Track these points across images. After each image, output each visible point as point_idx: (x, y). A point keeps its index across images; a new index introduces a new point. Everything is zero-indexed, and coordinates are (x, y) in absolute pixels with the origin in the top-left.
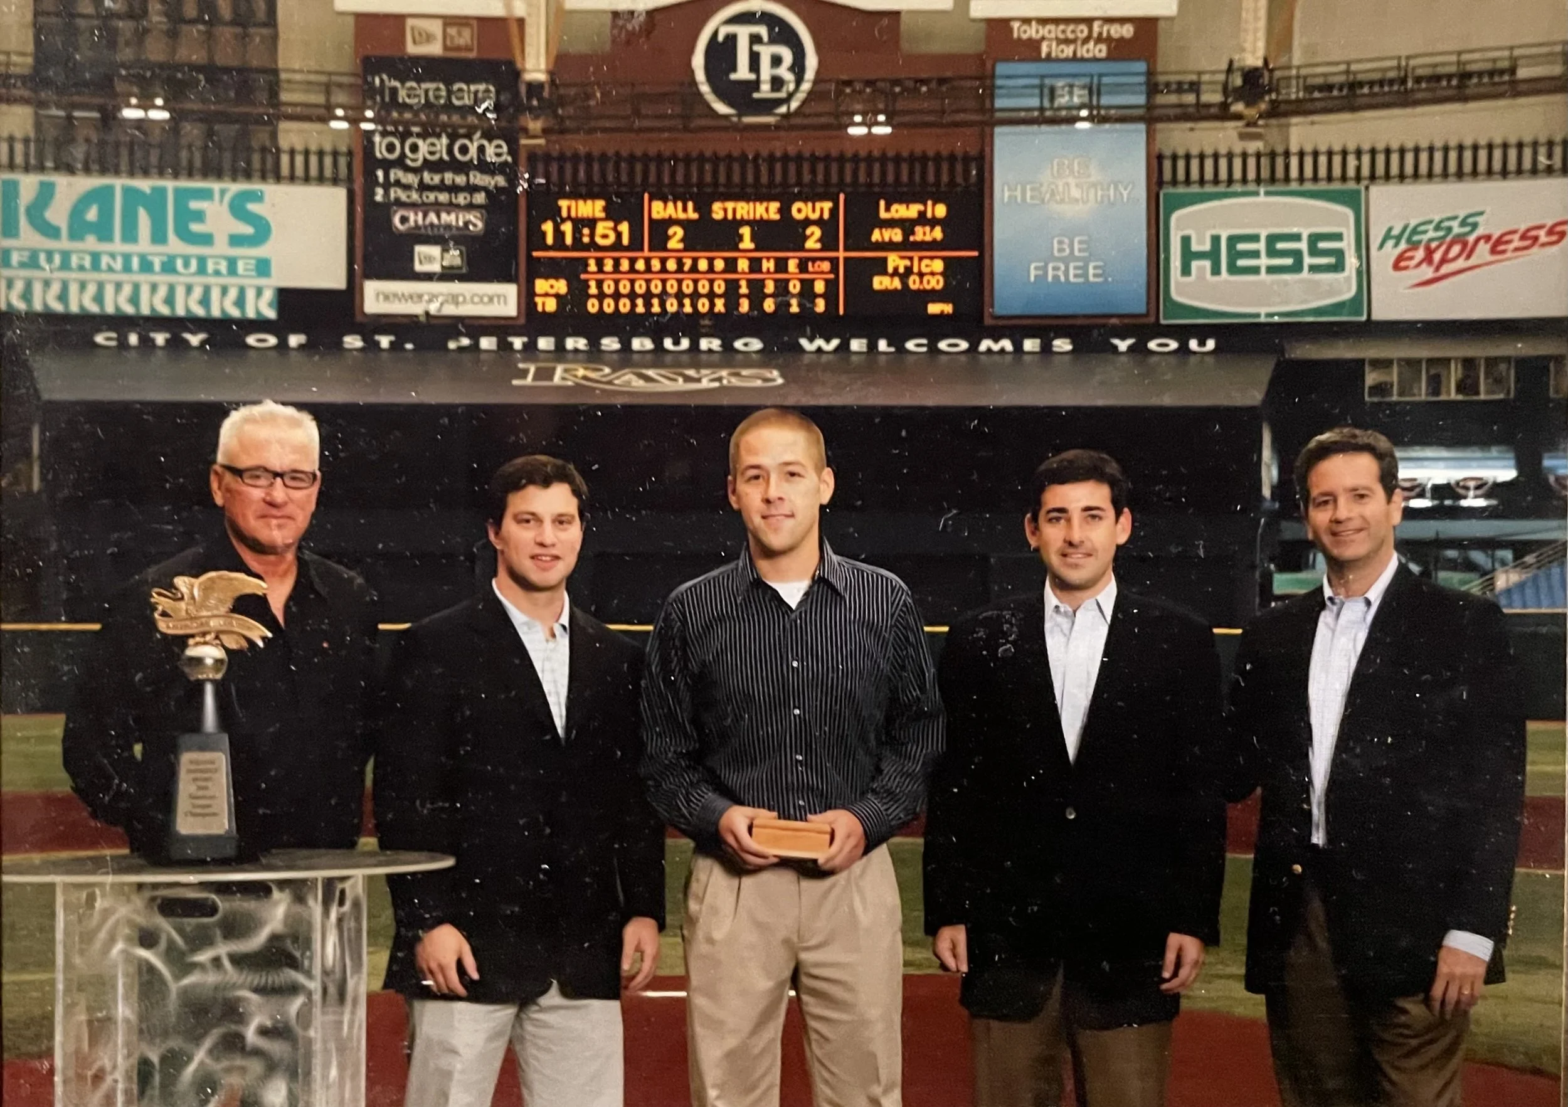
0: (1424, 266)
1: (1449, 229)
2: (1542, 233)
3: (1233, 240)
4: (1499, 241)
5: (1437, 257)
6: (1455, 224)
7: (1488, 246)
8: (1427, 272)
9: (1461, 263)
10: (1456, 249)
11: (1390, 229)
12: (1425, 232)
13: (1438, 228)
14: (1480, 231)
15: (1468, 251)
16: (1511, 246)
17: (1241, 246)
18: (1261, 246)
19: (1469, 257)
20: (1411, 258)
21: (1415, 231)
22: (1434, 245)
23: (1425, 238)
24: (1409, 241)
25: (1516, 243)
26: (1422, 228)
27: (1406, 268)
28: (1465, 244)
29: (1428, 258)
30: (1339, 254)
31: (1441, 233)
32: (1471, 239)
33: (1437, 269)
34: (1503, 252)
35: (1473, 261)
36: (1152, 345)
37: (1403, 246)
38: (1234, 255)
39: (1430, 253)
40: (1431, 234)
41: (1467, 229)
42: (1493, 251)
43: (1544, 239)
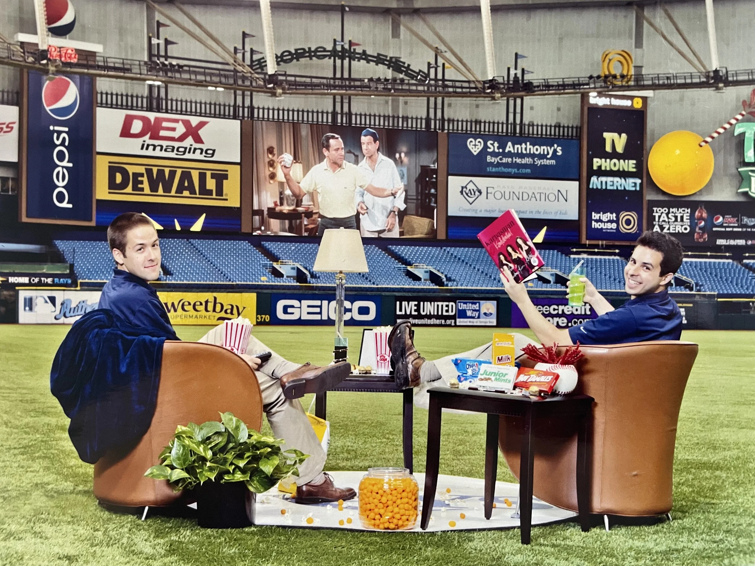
43: (5, 129)
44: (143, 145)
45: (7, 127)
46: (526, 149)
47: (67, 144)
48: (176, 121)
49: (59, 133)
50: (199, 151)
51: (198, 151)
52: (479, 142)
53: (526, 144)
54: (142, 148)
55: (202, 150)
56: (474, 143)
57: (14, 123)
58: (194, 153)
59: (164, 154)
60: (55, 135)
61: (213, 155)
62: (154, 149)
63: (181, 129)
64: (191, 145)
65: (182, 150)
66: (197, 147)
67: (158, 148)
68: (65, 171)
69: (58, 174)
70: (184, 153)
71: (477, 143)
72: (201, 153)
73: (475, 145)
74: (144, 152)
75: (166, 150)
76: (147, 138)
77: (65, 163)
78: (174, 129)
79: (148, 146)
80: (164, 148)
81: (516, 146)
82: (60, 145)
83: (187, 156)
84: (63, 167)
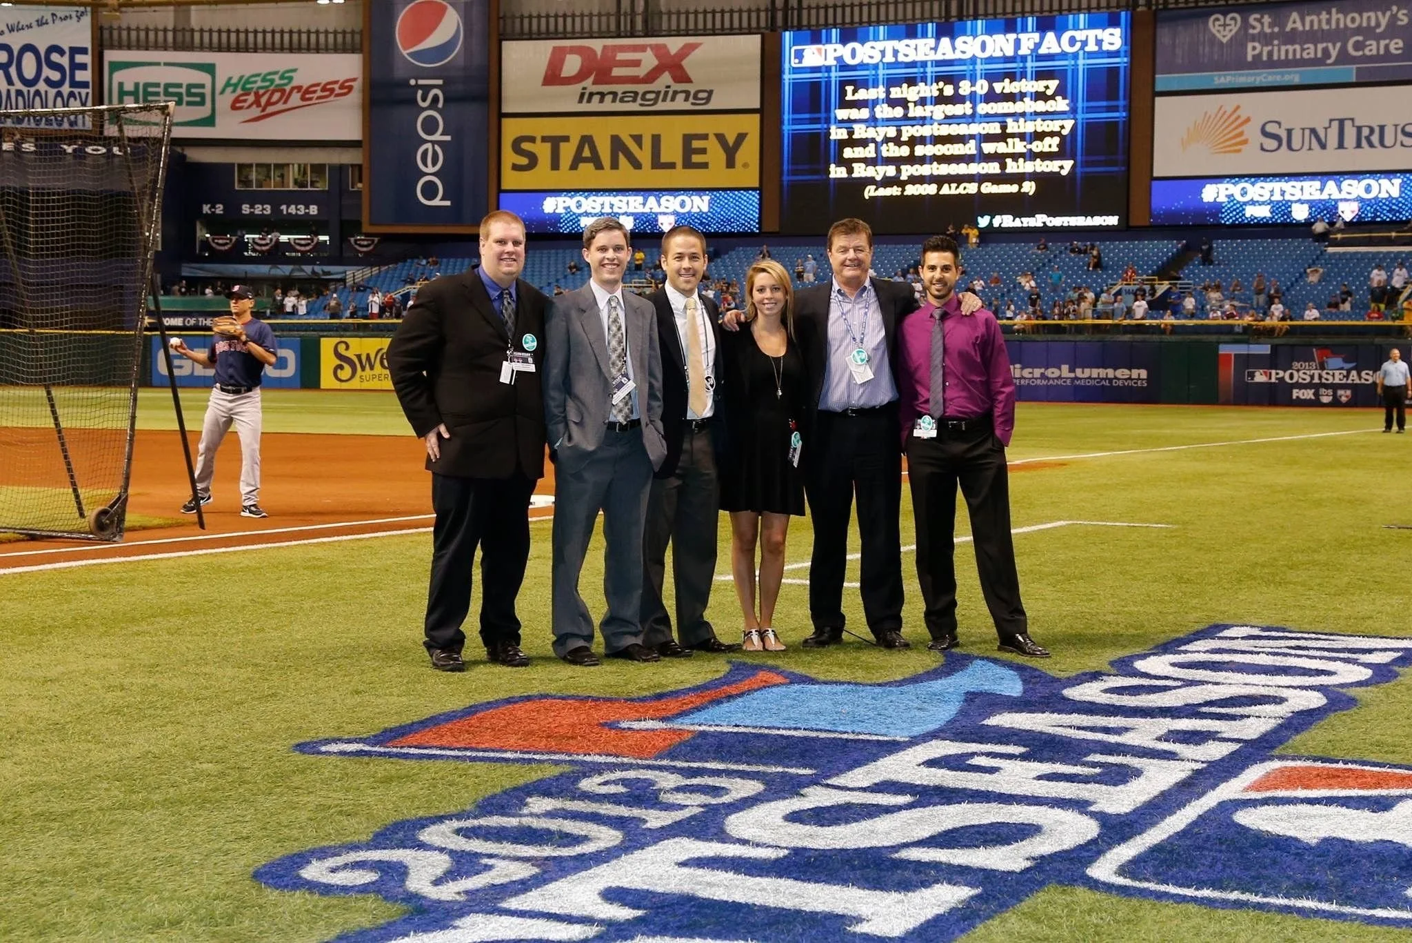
0: (254, 106)
1: (272, 81)
2: (336, 86)
3: (147, 85)
4: (307, 91)
5: (263, 100)
6: (276, 77)
7: (299, 95)
8: (256, 111)
9: (280, 106)
10: (276, 96)
11: (230, 79)
12: (255, 82)
13: (264, 80)
14: (294, 83)
15: (285, 96)
16: (315, 96)
17: (150, 89)
18: (161, 90)
19: (285, 102)
20: (245, 101)
21: (247, 82)
22: (261, 92)
23: (255, 86)
24: (243, 88)
25: (319, 94)
26: (253, 79)
27: (241, 108)
28: (283, 91)
29: (257, 102)
30: (202, 96)
31: (267, 84)
32: (288, 88)
33: (263, 110)
34: (310, 99)
35: (289, 105)
36: (89, 150)
37: (239, 91)
38: (146, 94)
39: (258, 97)
40: (259, 84)
41: (286, 81)
42: (303, 99)
43: (338, 91)
44: (582, 95)
45: (342, 87)
46: (1329, 22)
47: (440, 105)
48: (642, 48)
49: (427, 89)
50: (683, 96)
51: (681, 97)
52: (1233, 19)
53: (1329, 13)
54: (581, 101)
55: (687, 93)
56: (1222, 22)
57: (354, 80)
58: (673, 99)
59: (619, 107)
60: (420, 93)
61: (708, 100)
62: (601, 101)
63: (649, 61)
64: (668, 87)
65: (652, 96)
66: (679, 90)
67: (609, 98)
68: (437, 148)
69: (425, 153)
70: (656, 101)
71: (1228, 21)
72: (686, 99)
73: (1225, 25)
74: (585, 107)
75: (622, 100)
76: (588, 83)
77: (437, 137)
78: (637, 63)
79: (591, 95)
80: (620, 95)
81: (1308, 19)
82: (429, 108)
83: (660, 106)
84: (433, 143)
